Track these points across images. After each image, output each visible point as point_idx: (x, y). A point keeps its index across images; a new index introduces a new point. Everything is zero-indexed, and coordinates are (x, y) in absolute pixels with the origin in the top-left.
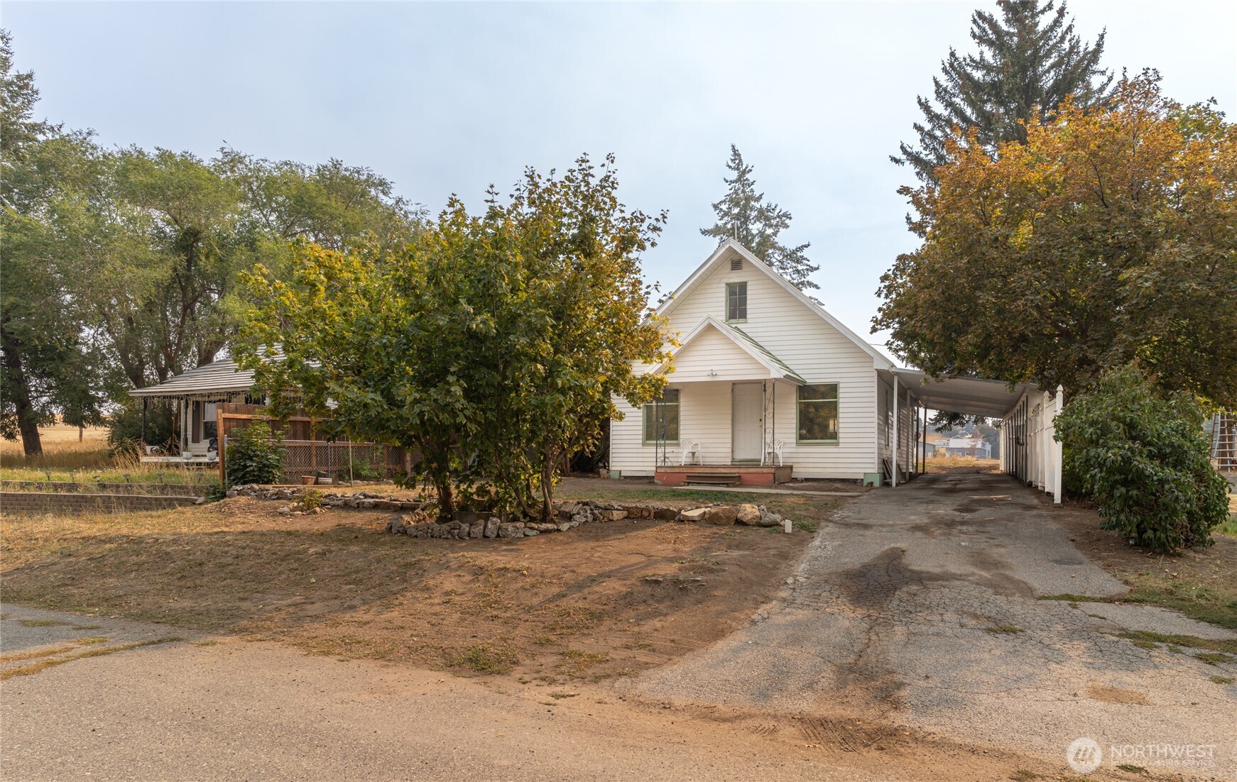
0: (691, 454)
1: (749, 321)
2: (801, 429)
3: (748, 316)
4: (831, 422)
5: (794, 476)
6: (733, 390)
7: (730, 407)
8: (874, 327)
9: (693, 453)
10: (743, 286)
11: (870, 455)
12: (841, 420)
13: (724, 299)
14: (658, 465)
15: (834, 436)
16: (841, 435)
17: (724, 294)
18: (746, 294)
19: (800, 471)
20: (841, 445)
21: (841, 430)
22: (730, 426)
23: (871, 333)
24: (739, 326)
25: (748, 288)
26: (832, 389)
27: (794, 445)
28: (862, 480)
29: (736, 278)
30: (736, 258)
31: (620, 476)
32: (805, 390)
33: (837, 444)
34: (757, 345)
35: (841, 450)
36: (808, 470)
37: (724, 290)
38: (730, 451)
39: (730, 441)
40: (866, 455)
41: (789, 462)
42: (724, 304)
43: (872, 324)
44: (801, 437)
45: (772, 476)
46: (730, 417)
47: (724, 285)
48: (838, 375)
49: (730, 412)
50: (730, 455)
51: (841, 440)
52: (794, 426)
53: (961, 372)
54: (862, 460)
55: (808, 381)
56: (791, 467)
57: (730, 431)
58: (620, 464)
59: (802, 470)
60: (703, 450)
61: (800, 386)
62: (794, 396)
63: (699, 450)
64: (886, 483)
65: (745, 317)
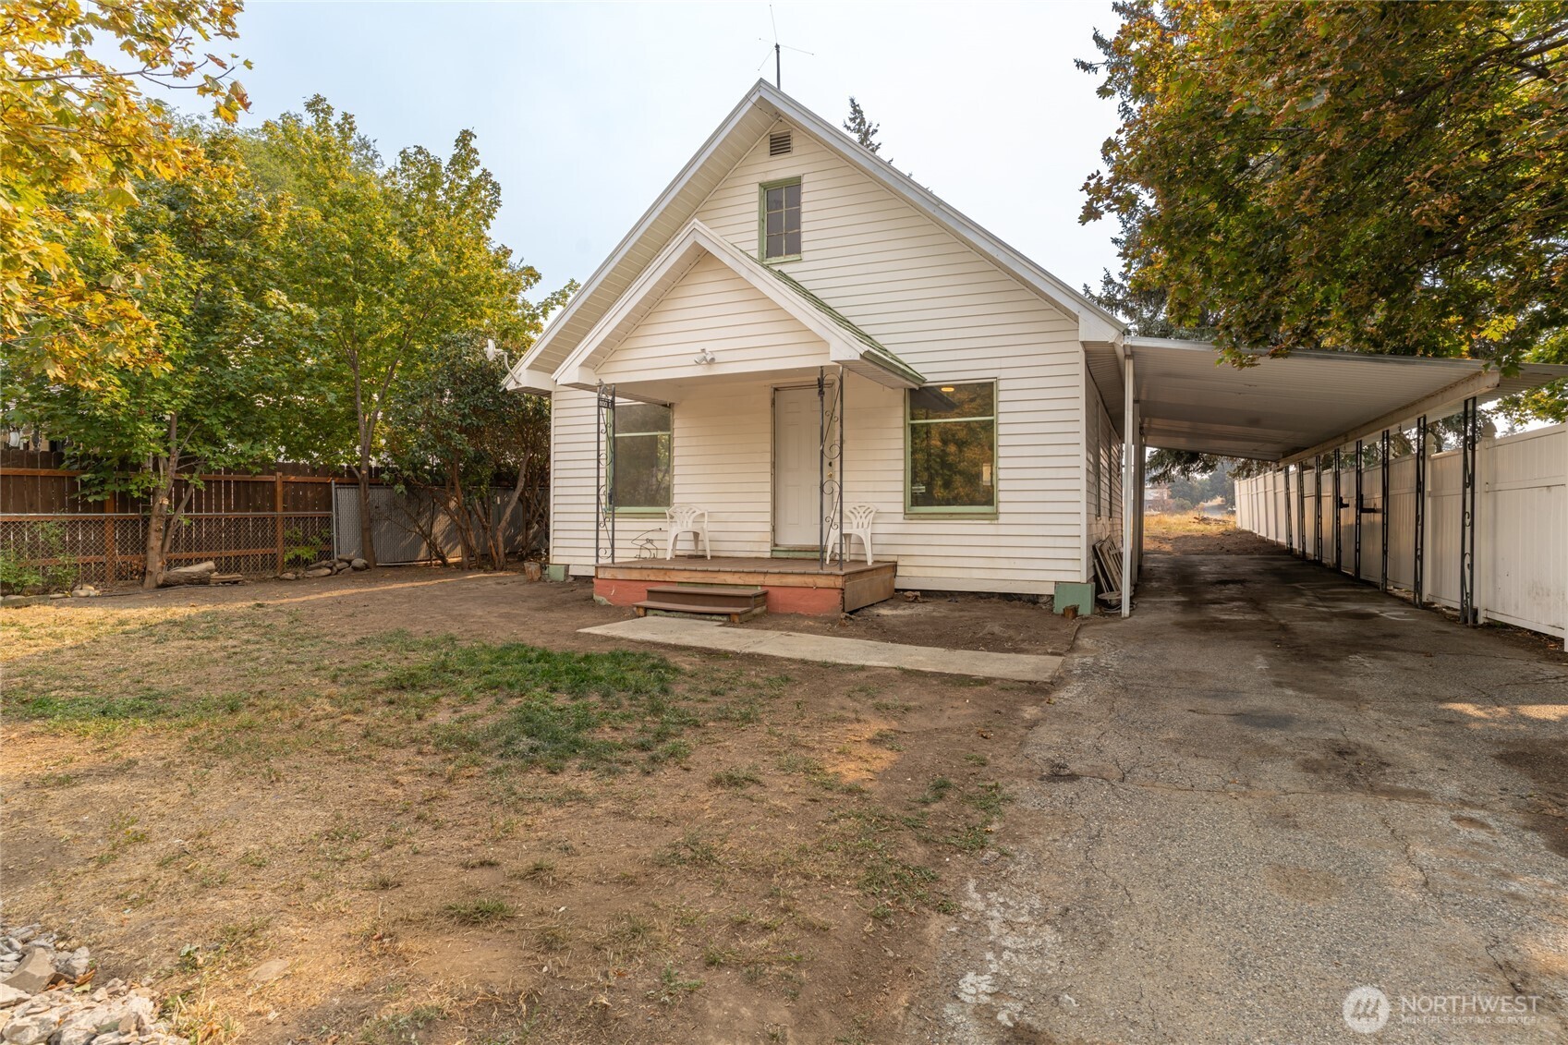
0: (691, 536)
1: (805, 256)
2: (913, 482)
3: (804, 247)
4: (986, 470)
5: (899, 584)
6: (773, 403)
7: (768, 437)
8: (1090, 203)
9: (696, 535)
10: (794, 185)
11: (1069, 542)
12: (1001, 463)
13: (756, 216)
14: (601, 561)
15: (988, 497)
16: (1002, 496)
17: (755, 207)
18: (799, 204)
19: (914, 575)
20: (1002, 519)
21: (1002, 485)
22: (768, 477)
23: (1083, 220)
24: (785, 269)
25: (804, 189)
26: (982, 395)
27: (900, 518)
28: (1052, 597)
29: (781, 168)
30: (779, 130)
31: (567, 575)
32: (922, 398)
33: (994, 516)
34: (820, 305)
35: (1003, 530)
36: (929, 572)
37: (756, 197)
38: (768, 528)
39: (768, 507)
40: (1060, 542)
41: (889, 554)
42: (755, 226)
43: (1085, 197)
44: (916, 500)
45: (836, 596)
46: (768, 457)
47: (756, 188)
48: (996, 363)
49: (768, 447)
50: (768, 537)
51: (1002, 508)
52: (900, 476)
53: (1307, 339)
54: (1050, 553)
55: (929, 378)
56: (894, 566)
57: (768, 487)
58: (567, 552)
59: (915, 572)
60: (713, 527)
61: (912, 390)
62: (900, 412)
63: (707, 528)
64: (1105, 607)
65: (799, 251)
